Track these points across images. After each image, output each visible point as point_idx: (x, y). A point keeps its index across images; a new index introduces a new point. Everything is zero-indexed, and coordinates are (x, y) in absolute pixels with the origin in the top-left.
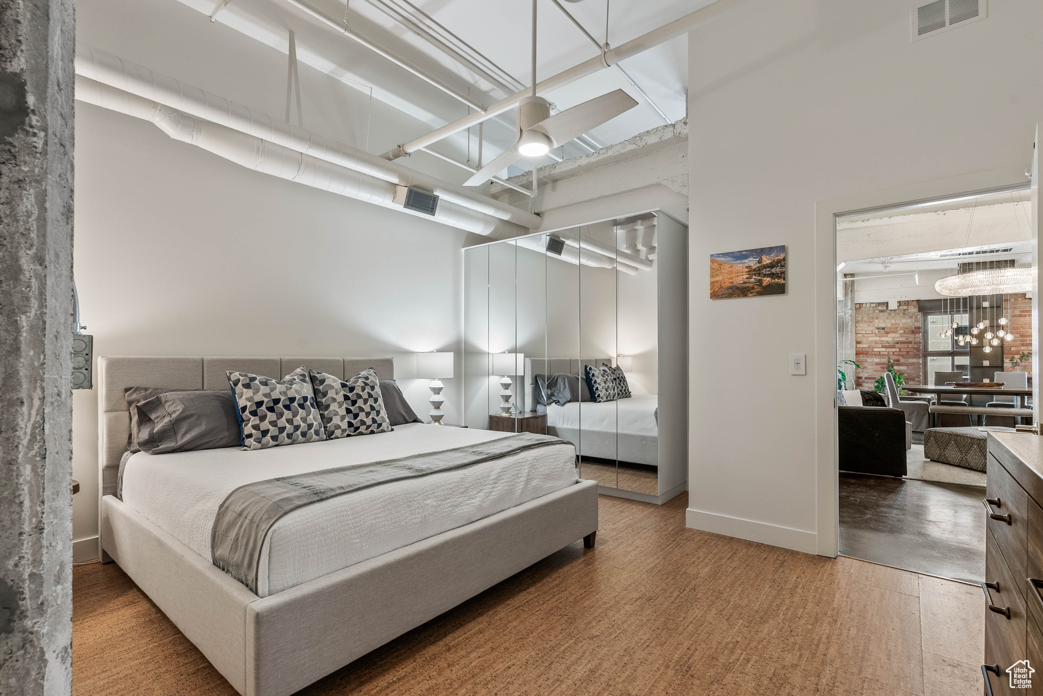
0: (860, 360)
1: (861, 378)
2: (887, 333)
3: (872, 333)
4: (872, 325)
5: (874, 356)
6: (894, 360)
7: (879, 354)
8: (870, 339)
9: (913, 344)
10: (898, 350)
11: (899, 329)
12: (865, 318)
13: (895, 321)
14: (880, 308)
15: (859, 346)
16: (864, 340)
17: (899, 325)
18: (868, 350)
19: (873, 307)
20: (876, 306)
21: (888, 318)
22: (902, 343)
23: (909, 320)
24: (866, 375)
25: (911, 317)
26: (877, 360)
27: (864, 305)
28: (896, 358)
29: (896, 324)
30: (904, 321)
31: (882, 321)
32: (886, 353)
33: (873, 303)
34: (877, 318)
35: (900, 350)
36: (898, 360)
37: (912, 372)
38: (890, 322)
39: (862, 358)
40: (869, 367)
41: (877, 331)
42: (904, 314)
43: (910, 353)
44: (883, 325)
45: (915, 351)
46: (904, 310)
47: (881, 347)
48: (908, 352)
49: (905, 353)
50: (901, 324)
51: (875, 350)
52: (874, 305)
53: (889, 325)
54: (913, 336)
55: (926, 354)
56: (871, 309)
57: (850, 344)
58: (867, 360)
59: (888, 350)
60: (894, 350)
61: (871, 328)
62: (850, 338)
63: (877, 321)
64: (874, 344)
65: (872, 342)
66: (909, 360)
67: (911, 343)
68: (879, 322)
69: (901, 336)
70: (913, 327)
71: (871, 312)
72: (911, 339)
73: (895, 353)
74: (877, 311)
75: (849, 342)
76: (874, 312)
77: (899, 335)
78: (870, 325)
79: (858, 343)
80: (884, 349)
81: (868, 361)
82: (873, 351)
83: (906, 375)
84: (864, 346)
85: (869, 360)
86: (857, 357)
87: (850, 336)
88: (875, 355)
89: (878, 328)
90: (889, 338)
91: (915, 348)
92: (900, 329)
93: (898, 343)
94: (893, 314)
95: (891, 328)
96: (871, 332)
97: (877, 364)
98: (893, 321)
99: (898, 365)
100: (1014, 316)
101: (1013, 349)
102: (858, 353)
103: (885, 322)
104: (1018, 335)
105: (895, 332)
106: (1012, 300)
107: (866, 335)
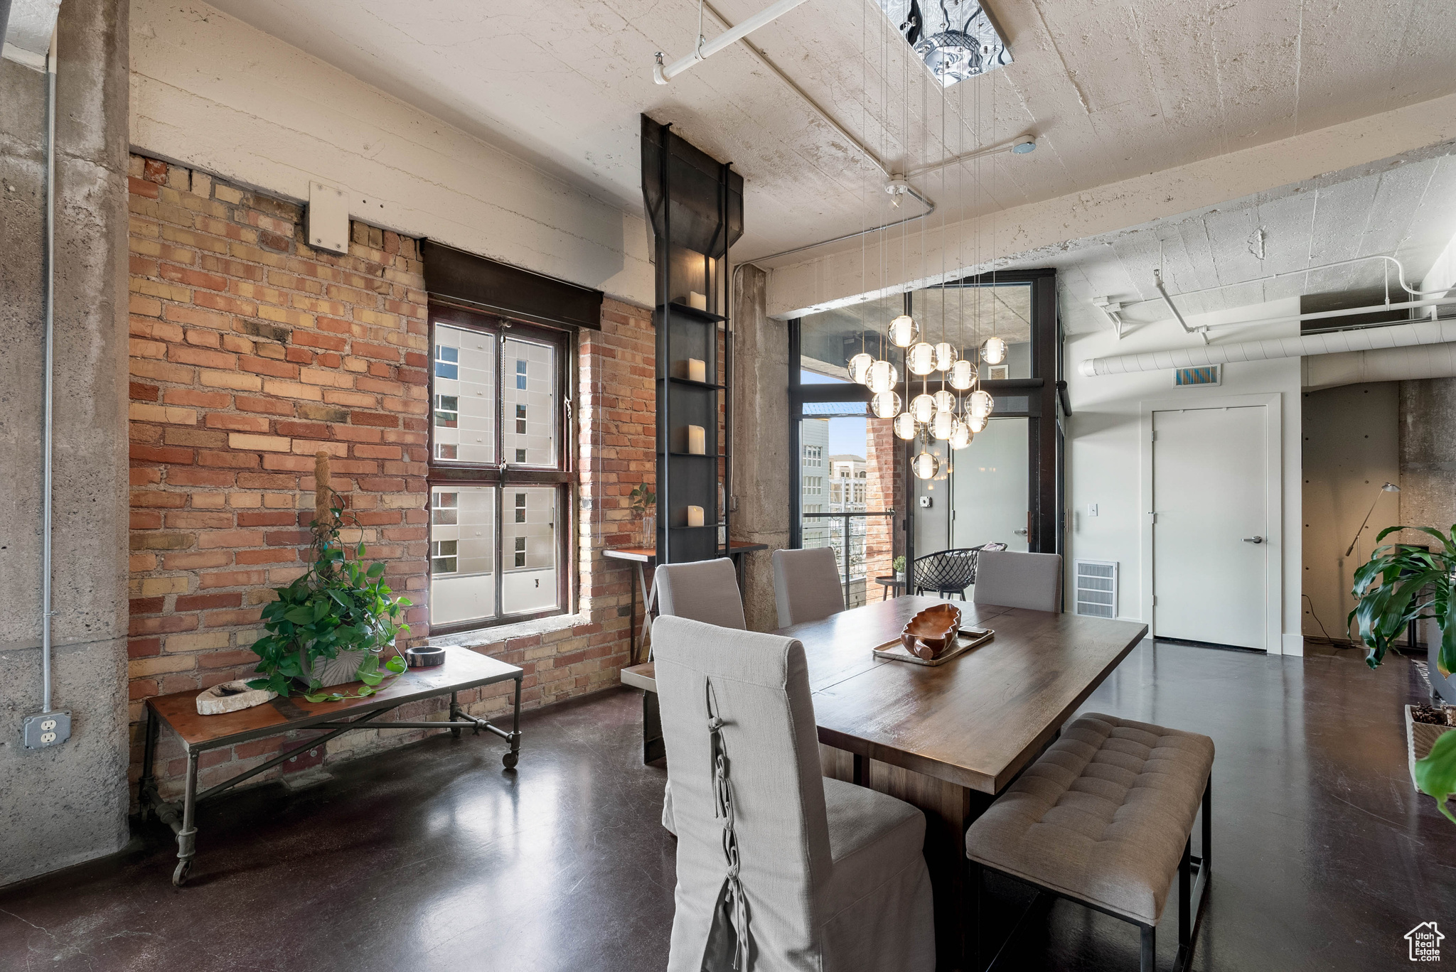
0: (151, 500)
1: (154, 605)
2: (299, 361)
3: (222, 348)
4: (221, 303)
5: (231, 476)
7: (258, 469)
8: (211, 378)
9: (401, 428)
10: (342, 450)
11: (347, 348)
12: (184, 256)
13: (334, 309)
14: (266, 223)
15: (146, 409)
16: (176, 381)
17: (349, 331)
18: (202, 438)
19: (231, 207)
20: (242, 206)
21: (300, 284)
22: (362, 417)
23: (388, 320)
24: (186, 585)
25: (392, 307)
26: (246, 500)
27: (178, 177)
29: (335, 324)
30: (368, 316)
31: (271, 295)
32: (289, 463)
33: (227, 182)
34: (249, 272)
35: (350, 450)
37: (398, 553)
38: (313, 307)
39: (160, 485)
40: (205, 537)
41: (245, 342)
42: (369, 285)
43: (391, 468)
44: (274, 315)
45: (407, 459)
46: (371, 269)
47: (265, 426)
48: (381, 463)
49: (370, 468)
50: (356, 329)
51: (236, 441)
52: (234, 196)
53: (307, 322)
54: (400, 391)
55: (429, 473)
56: (220, 211)
57: (97, 392)
58: (189, 497)
59: (301, 446)
60: (326, 448)
61: (215, 320)
62: (95, 352)
63: (247, 288)
64: (231, 410)
65: (220, 394)
66: (387, 498)
67: (391, 421)
68: (259, 295)
69: (358, 389)
70: (403, 352)
71: (218, 228)
72: (393, 405)
73: (331, 466)
74: (250, 236)
75: (88, 377)
76: (233, 234)
78: (208, 304)
79: (142, 393)
80: (281, 444)
81: (198, 501)
82: (227, 449)
84: (177, 414)
85: (201, 497)
86: (135, 479)
87: (97, 341)
88: (239, 470)
89: (255, 329)
92: (355, 353)
93: (342, 417)
94: (324, 271)
95: (314, 341)
96: (213, 341)
97: (246, 520)
98: (324, 307)
100: (634, 370)
101: (633, 466)
102: (140, 458)
103: (285, 301)
104: (640, 428)
105: (327, 363)
106: (632, 322)
107: (187, 355)
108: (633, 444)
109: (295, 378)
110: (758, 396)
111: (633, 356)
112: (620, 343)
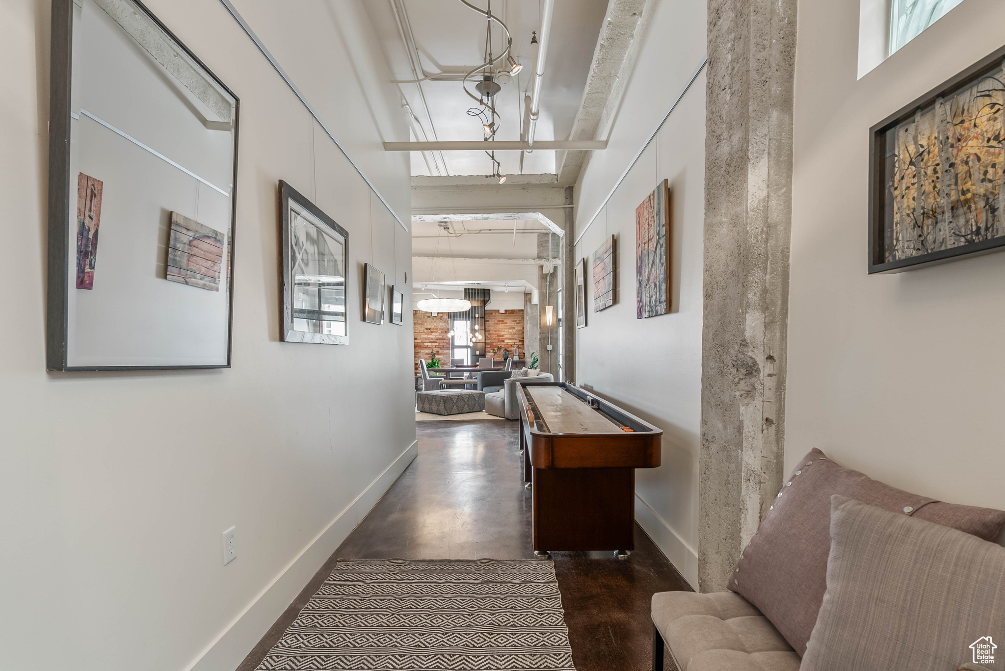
0: (417, 352)
2: (432, 332)
3: (423, 332)
5: (425, 348)
6: (436, 352)
7: (427, 347)
8: (422, 336)
10: (438, 344)
11: (438, 329)
12: (419, 321)
14: (427, 315)
15: (416, 341)
16: (419, 338)
17: (438, 327)
18: (421, 344)
20: (425, 314)
21: (431, 322)
22: (440, 339)
23: (444, 324)
25: (445, 322)
26: (426, 351)
27: (418, 312)
28: (437, 349)
29: (436, 326)
30: (441, 324)
31: (428, 324)
32: (431, 346)
33: (423, 312)
34: (426, 322)
36: (438, 352)
37: (446, 359)
39: (418, 350)
41: (426, 331)
42: (441, 319)
43: (445, 346)
44: (429, 327)
45: (447, 345)
46: (441, 317)
47: (428, 342)
48: (443, 346)
51: (425, 344)
53: (433, 327)
54: (446, 335)
55: (454, 347)
56: (422, 315)
58: (420, 351)
59: (432, 344)
60: (435, 344)
61: (422, 329)
63: (426, 324)
65: (423, 338)
66: (444, 351)
67: (445, 339)
69: (440, 335)
70: (446, 328)
71: (422, 317)
72: (445, 337)
73: (437, 347)
74: (426, 317)
76: (424, 317)
77: (438, 334)
78: (421, 327)
79: (415, 339)
80: (430, 344)
83: (443, 361)
84: (420, 341)
85: (422, 351)
89: (427, 329)
90: (433, 336)
91: (447, 343)
93: (438, 339)
94: (435, 320)
95: (434, 329)
97: (427, 354)
98: (435, 324)
99: (438, 354)
100: (495, 324)
101: (494, 344)
102: (415, 347)
103: (430, 324)
104: (496, 336)
105: (436, 332)
106: (494, 314)
107: (419, 334)
108: (495, 339)
109: (432, 335)
110: (528, 325)
111: (494, 321)
112: (491, 319)
